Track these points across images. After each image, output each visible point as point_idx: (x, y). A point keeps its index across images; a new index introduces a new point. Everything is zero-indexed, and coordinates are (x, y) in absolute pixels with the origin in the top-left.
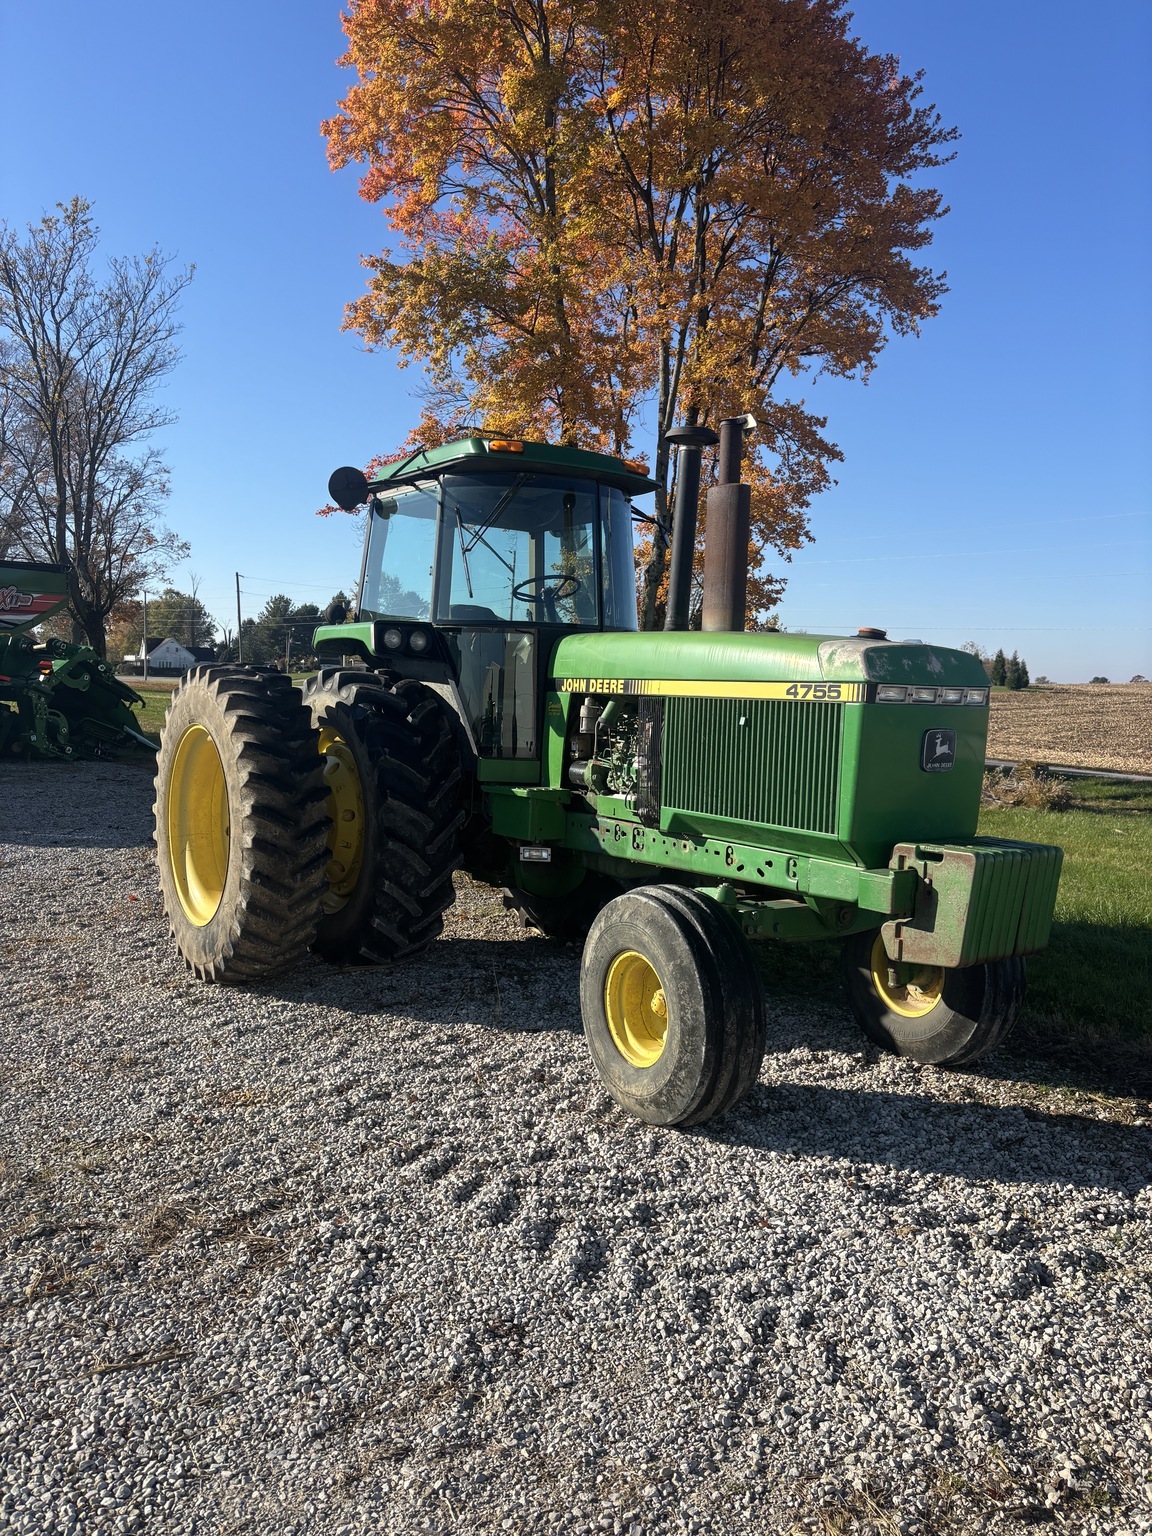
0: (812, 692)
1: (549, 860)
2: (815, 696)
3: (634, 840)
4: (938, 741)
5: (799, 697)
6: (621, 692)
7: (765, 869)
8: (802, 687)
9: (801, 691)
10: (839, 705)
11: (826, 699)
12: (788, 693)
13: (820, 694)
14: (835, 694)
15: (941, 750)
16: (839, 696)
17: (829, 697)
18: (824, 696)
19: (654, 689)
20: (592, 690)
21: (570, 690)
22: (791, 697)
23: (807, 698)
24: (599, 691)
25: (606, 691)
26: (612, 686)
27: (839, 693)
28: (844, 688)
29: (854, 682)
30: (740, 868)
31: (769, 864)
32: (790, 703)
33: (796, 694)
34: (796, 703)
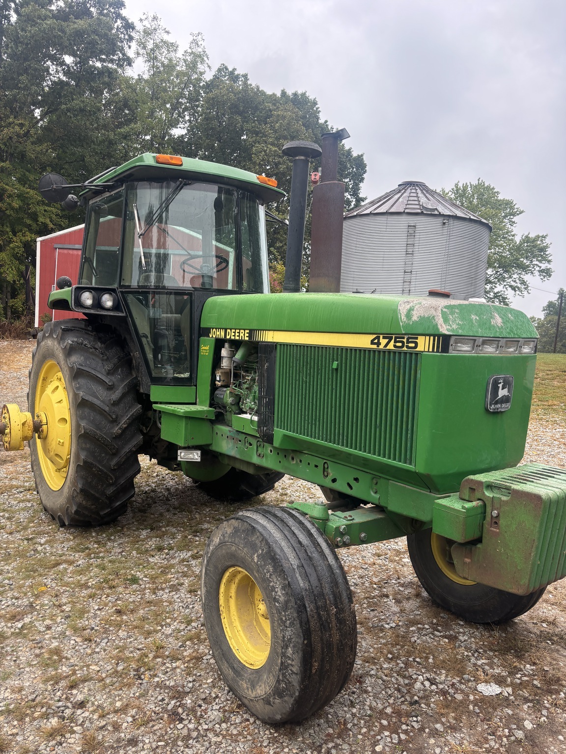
0: (392, 342)
1: (199, 460)
2: (395, 346)
3: (257, 451)
4: (500, 386)
5: (381, 347)
6: (247, 339)
7: (353, 483)
8: (384, 338)
9: (383, 342)
10: (416, 354)
11: (405, 349)
12: (372, 343)
13: (399, 344)
14: (413, 345)
15: (502, 393)
16: (416, 347)
17: (407, 347)
18: (402, 347)
19: (270, 337)
20: (228, 337)
21: (214, 336)
22: (375, 346)
23: (388, 348)
24: (233, 338)
25: (237, 338)
26: (241, 335)
27: (416, 344)
28: (421, 340)
29: (430, 335)
30: (334, 481)
31: (356, 480)
32: (374, 351)
33: (379, 344)
34: (379, 352)
